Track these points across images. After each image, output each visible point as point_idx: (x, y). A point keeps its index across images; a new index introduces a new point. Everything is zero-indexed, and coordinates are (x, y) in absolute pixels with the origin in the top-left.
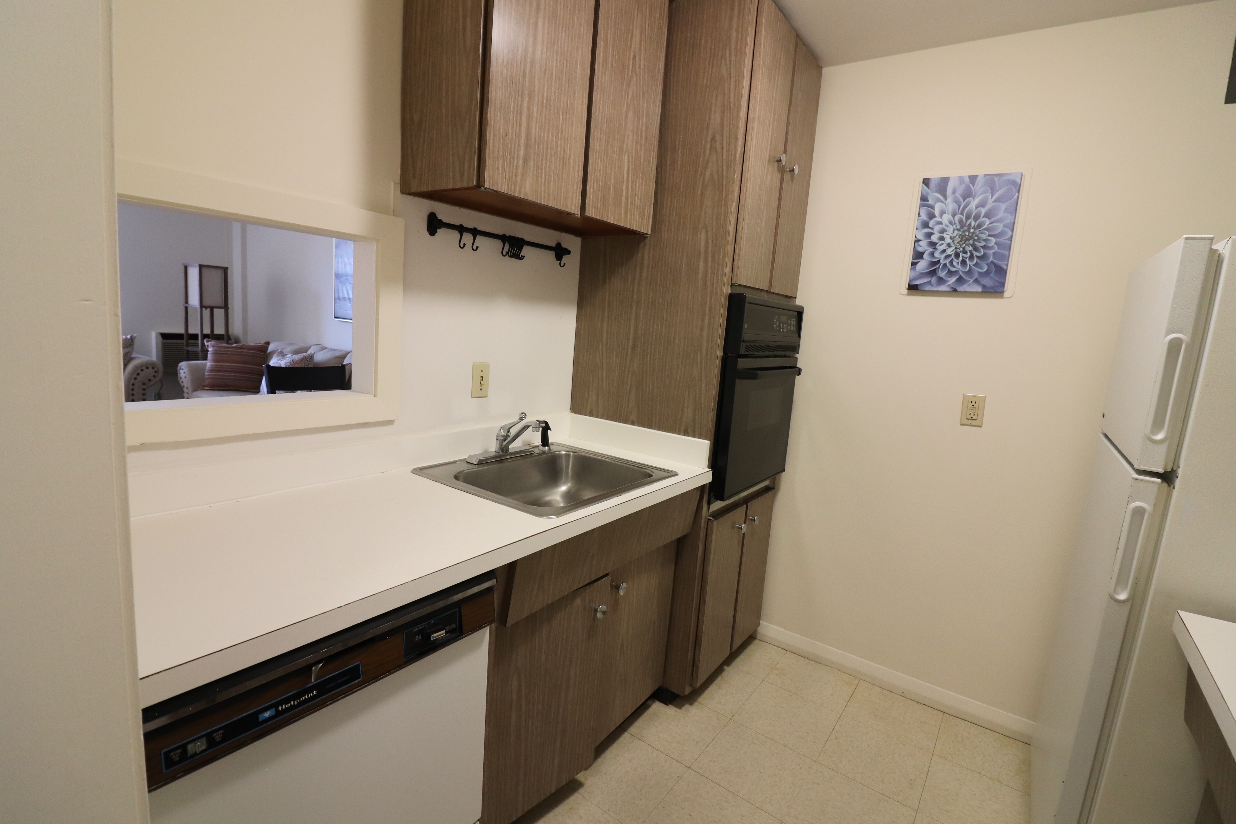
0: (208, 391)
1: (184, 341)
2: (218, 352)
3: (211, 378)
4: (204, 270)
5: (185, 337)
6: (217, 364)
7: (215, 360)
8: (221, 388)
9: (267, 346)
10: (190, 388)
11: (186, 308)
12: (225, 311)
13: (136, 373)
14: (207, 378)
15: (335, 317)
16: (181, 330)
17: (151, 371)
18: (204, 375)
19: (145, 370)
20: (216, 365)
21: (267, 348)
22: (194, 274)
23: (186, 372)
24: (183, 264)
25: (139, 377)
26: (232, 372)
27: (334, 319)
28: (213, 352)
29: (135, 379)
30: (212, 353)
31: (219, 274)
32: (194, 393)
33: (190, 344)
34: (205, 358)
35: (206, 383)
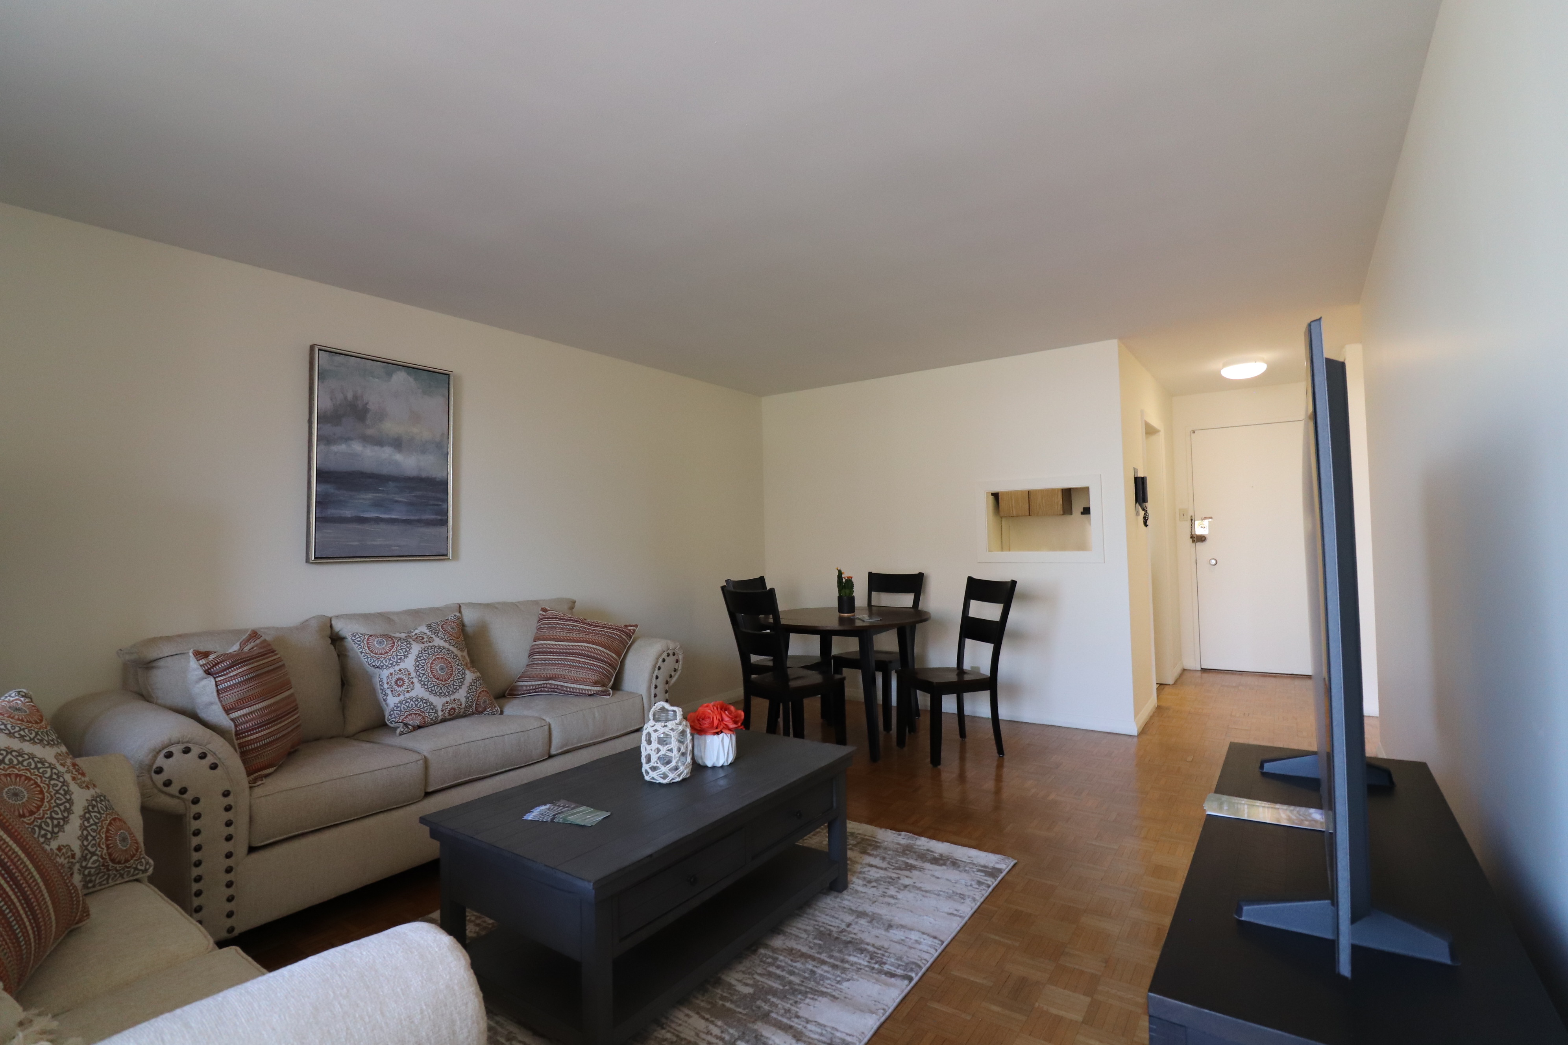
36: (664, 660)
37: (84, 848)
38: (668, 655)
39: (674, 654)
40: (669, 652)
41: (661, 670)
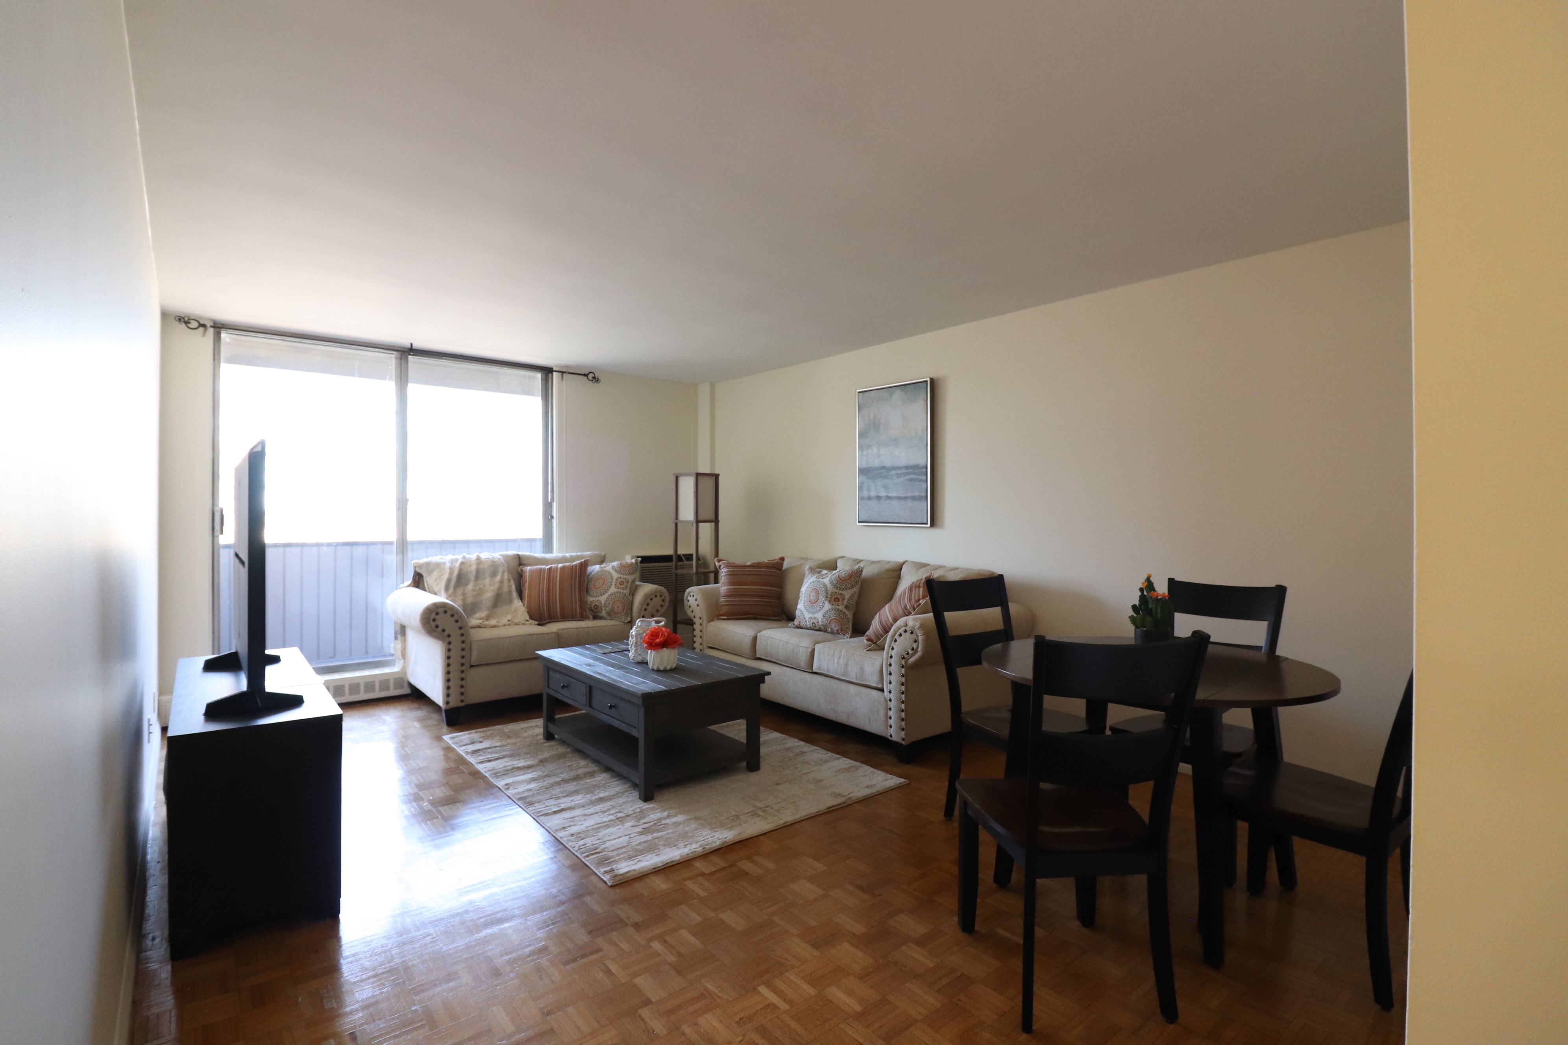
0: (726, 621)
1: (673, 564)
2: (734, 573)
3: (726, 605)
4: (700, 478)
5: (674, 559)
6: (735, 587)
7: (731, 583)
8: (741, 617)
9: (781, 562)
10: (705, 617)
11: (676, 524)
12: (715, 524)
13: (646, 603)
14: (724, 605)
15: (859, 522)
16: (670, 552)
17: (659, 599)
18: (718, 600)
19: (654, 599)
20: (734, 589)
21: (782, 564)
22: (687, 486)
23: (698, 598)
24: (674, 474)
25: (648, 608)
26: (753, 596)
27: (858, 524)
28: (728, 573)
29: (645, 610)
30: (725, 575)
31: (711, 482)
32: (712, 623)
33: (679, 567)
34: (716, 581)
35: (722, 612)
36: (900, 635)
37: (605, 604)
38: (906, 631)
39: (912, 633)
40: (906, 628)
41: (897, 642)
